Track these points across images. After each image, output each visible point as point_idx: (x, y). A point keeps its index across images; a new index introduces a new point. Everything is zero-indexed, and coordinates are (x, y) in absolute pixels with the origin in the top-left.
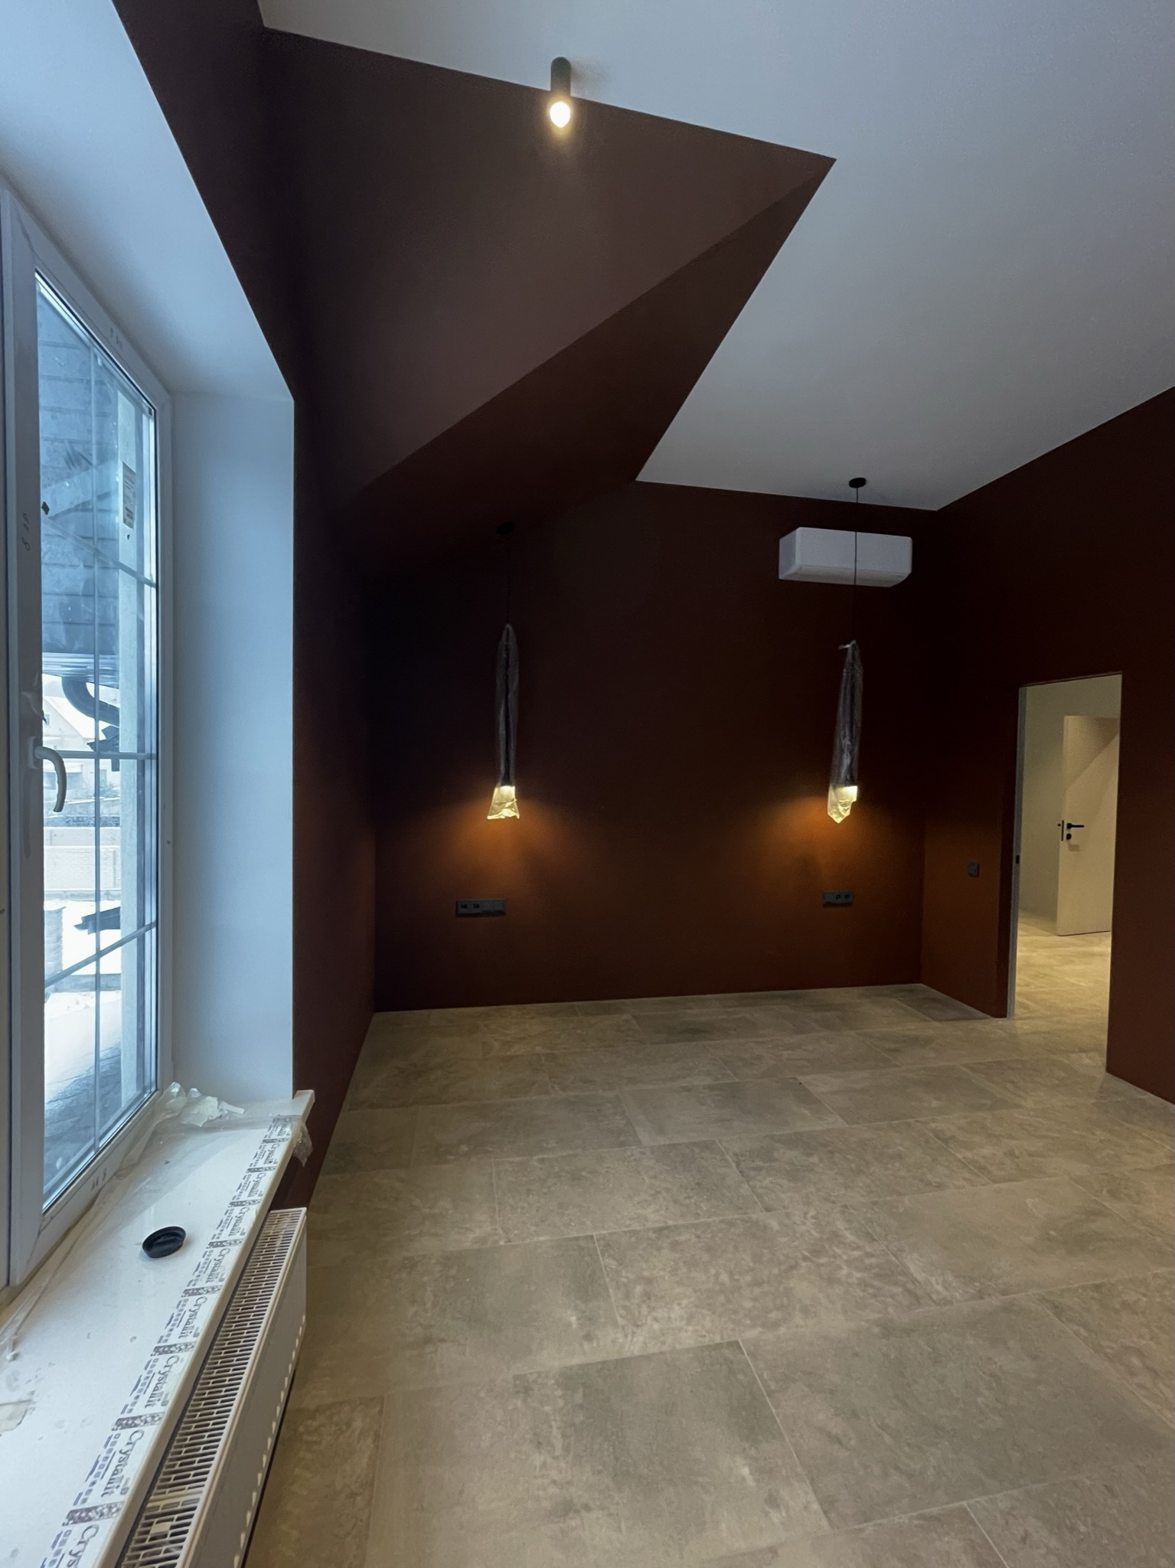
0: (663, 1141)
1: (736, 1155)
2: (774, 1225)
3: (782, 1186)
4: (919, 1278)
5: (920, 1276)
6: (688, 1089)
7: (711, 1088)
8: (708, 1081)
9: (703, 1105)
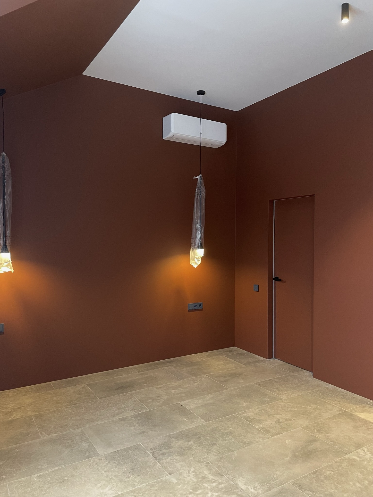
0: (111, 450)
1: (151, 449)
2: (174, 481)
3: (176, 460)
4: (243, 488)
5: (243, 487)
6: (123, 420)
7: (135, 416)
8: (133, 413)
9: (131, 426)
